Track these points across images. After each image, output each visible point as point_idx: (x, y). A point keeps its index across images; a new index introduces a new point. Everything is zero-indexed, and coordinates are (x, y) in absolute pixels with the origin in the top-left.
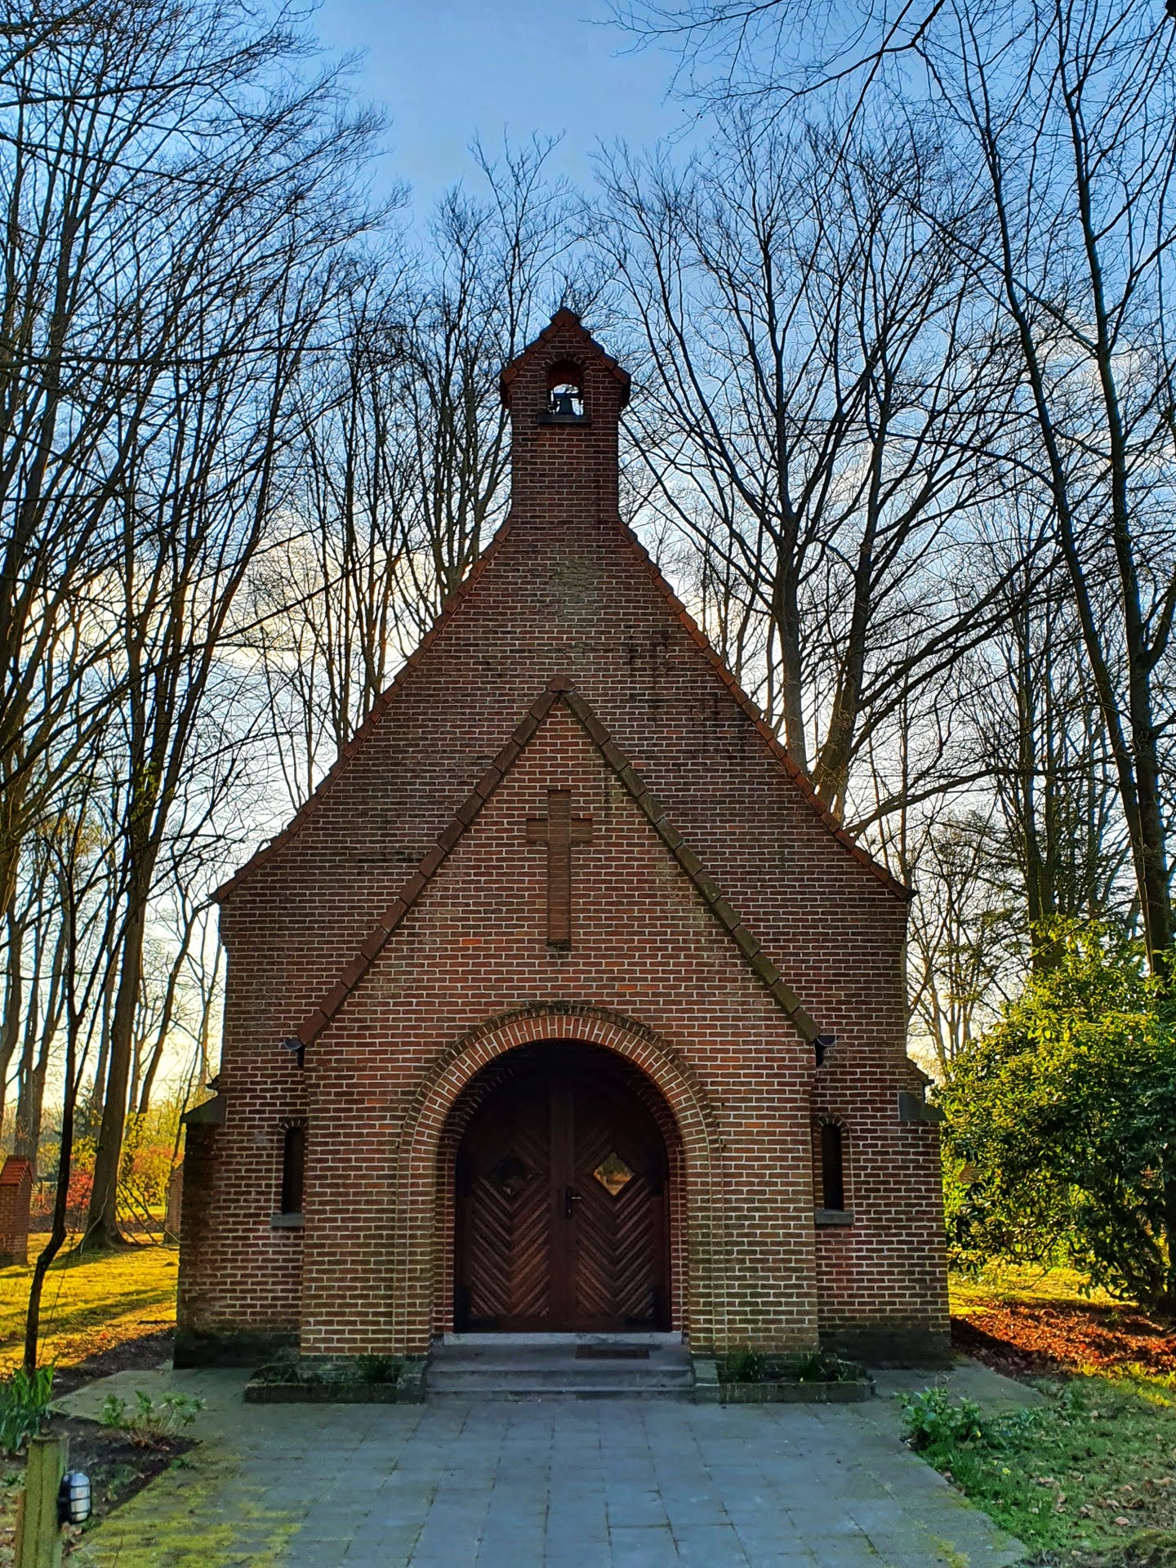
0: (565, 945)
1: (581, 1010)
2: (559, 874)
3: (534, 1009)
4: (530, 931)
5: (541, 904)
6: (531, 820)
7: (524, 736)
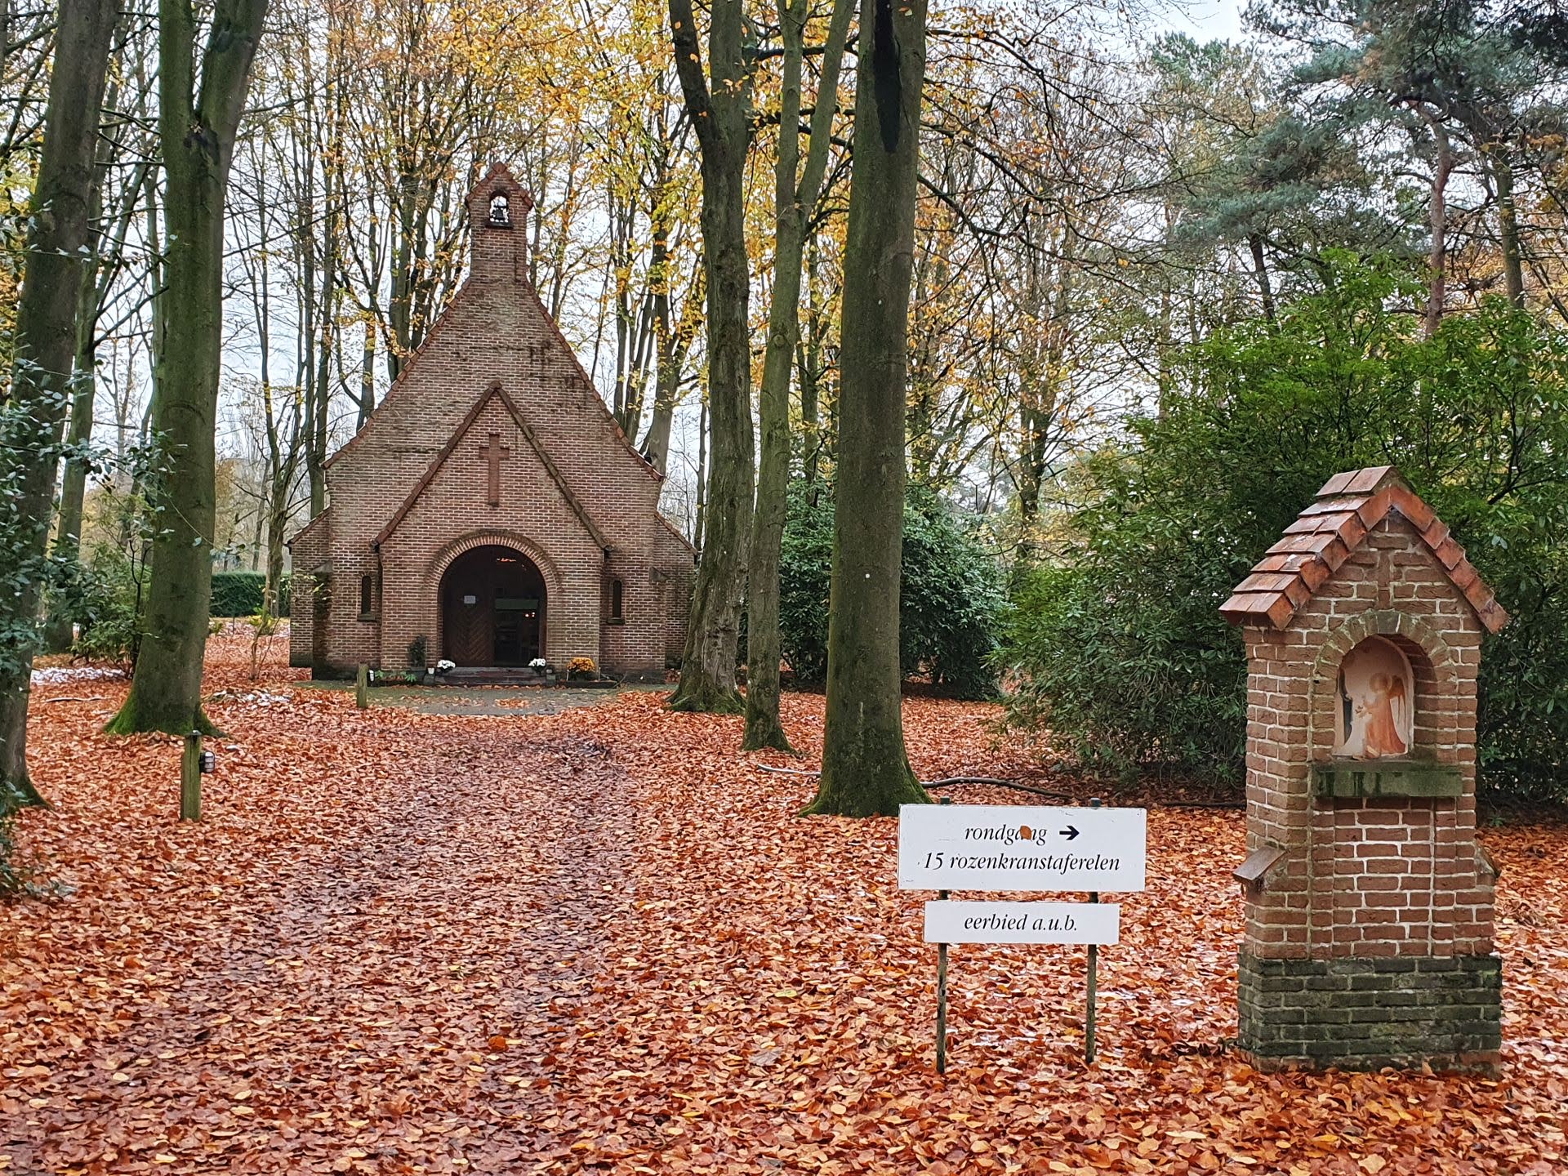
0: (495, 505)
1: (501, 533)
2: (494, 472)
3: (481, 533)
4: (480, 498)
5: (486, 486)
6: (481, 448)
7: (479, 409)
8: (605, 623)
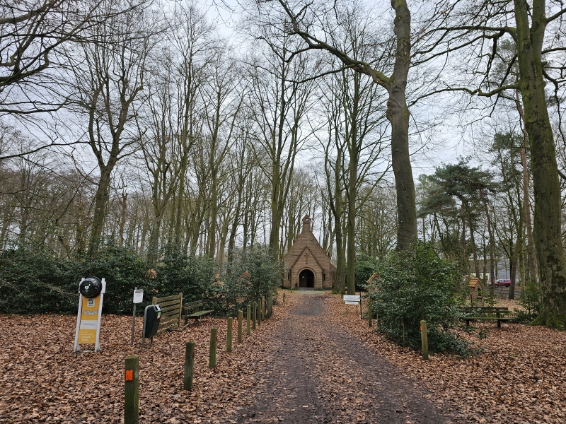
0: (307, 263)
1: (308, 268)
3: (305, 268)
6: (305, 255)
7: (304, 249)
8: (323, 281)
